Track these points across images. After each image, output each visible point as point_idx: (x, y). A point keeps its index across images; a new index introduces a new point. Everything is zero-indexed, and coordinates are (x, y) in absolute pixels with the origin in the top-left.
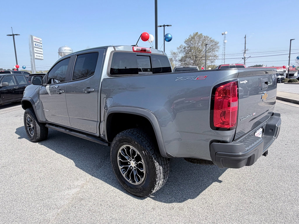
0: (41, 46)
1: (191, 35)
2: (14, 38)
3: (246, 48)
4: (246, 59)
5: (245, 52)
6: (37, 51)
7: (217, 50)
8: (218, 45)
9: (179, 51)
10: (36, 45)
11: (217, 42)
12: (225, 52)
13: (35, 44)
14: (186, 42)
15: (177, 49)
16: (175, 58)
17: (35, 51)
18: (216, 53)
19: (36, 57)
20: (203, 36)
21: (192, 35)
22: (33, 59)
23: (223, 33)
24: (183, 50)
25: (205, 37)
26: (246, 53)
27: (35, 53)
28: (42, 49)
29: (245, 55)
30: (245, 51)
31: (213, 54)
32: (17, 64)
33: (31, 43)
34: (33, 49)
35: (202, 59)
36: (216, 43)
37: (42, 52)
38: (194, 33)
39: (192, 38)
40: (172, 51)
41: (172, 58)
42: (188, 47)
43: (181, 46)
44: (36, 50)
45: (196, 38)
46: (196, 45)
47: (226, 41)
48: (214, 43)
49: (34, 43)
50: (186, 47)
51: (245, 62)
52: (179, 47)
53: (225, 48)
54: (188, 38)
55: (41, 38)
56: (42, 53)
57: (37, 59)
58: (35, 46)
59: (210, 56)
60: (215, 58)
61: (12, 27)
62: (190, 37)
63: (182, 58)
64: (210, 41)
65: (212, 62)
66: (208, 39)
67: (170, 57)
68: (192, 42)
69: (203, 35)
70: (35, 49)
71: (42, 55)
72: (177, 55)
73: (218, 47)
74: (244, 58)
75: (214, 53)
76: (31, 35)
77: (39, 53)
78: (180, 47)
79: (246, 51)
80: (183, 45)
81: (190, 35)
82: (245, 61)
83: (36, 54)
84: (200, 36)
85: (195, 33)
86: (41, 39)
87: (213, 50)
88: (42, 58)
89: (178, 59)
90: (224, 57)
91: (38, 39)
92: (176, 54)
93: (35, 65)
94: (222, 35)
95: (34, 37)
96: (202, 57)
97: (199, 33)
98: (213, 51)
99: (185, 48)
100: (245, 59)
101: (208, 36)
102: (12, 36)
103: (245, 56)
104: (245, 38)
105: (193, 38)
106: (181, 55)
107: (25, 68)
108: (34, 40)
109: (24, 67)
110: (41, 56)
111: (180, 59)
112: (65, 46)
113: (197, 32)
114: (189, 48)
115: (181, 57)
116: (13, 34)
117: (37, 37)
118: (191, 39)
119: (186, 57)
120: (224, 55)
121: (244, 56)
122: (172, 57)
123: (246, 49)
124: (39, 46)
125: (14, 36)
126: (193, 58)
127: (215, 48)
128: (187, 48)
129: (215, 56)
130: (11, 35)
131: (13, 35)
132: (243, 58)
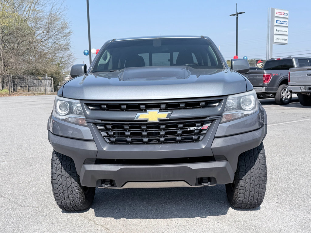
0: (285, 23)
2: (237, 18)
6: (279, 31)
10: (278, 22)
13: (277, 21)
17: (275, 32)
19: (275, 41)
27: (275, 34)
28: (287, 27)
32: (237, 55)
33: (270, 20)
34: (272, 29)
37: (286, 31)
44: (278, 30)
49: (276, 19)
55: (288, 11)
56: (287, 33)
57: (276, 43)
58: (275, 24)
61: (236, 4)
70: (276, 28)
71: (286, 37)
76: (271, 8)
77: (281, 34)
83: (275, 37)
86: (287, 12)
88: (286, 42)
91: (283, 12)
93: (273, 53)
95: (276, 11)
102: (235, 16)
108: (276, 15)
110: (284, 39)
116: (237, 13)
124: (283, 22)
125: (238, 16)
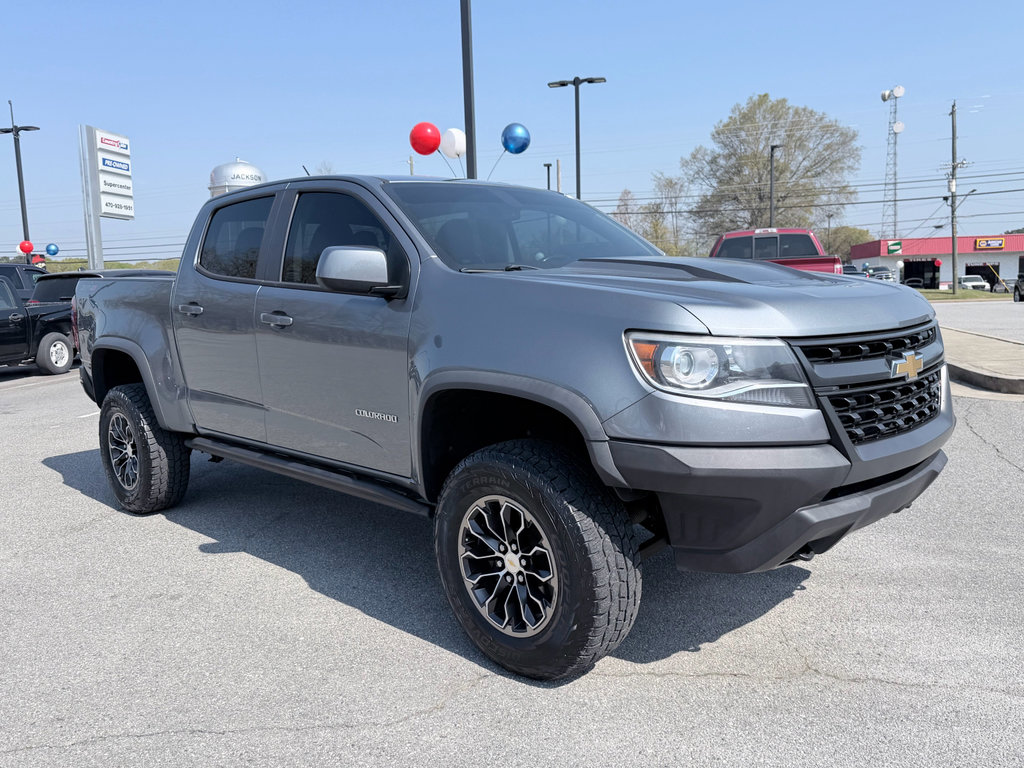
0: (123, 167)
1: (738, 105)
2: (17, 141)
3: (958, 155)
4: (957, 203)
5: (953, 175)
6: (111, 185)
7: (850, 164)
8: (855, 144)
9: (691, 172)
10: (107, 162)
11: (851, 134)
12: (895, 174)
13: (104, 160)
14: (717, 135)
15: (683, 165)
16: (671, 204)
17: (103, 188)
18: (848, 178)
19: (105, 209)
20: (791, 111)
21: (744, 105)
22: (96, 216)
23: (887, 93)
24: (708, 168)
25: (796, 112)
26: (957, 176)
27: (104, 192)
28: (129, 177)
29: (954, 183)
30: (954, 168)
31: (835, 182)
32: (26, 238)
33: (87, 157)
34: (95, 180)
35: (788, 202)
36: (847, 138)
37: (128, 188)
38: (751, 98)
39: (744, 117)
40: (662, 173)
41: (658, 206)
42: (728, 157)
43: (697, 151)
44: (108, 182)
45: (759, 116)
46: (761, 147)
47: (898, 127)
48: (836, 138)
49: (101, 156)
50: (719, 155)
51: (957, 213)
52: (688, 157)
53: (895, 154)
54: (726, 120)
55: (127, 137)
56: (130, 193)
57: (108, 215)
58: (101, 166)
59: (823, 191)
60: (843, 201)
61: (10, 102)
62: (736, 115)
63: (706, 200)
64: (820, 128)
65: (830, 216)
66: (813, 121)
67: (653, 201)
68: (743, 134)
69: (789, 103)
70: (103, 178)
71: (129, 203)
72: (680, 191)
73: (854, 154)
74: (951, 199)
75: (836, 177)
76: (87, 126)
77: (116, 193)
78: (694, 157)
79: (958, 170)
80: (706, 150)
81: (737, 108)
82: (953, 212)
83: (104, 199)
84: (778, 110)
85: (756, 98)
86: (125, 141)
87: (834, 164)
88: (131, 213)
89: (685, 208)
90: (892, 192)
91: (116, 138)
92: (678, 187)
94: (884, 99)
95: (99, 135)
96: (785, 197)
97: (773, 98)
98: (832, 170)
99: (714, 161)
100: (953, 202)
101: (810, 109)
102: (11, 136)
103: (953, 190)
104: (953, 113)
105: (747, 117)
106: (697, 191)
107: (55, 253)
108: (100, 145)
109: (53, 248)
110: (126, 207)
111: (694, 207)
112: (236, 163)
113: (763, 93)
114: (733, 161)
115: (697, 199)
116: (16, 127)
117: (111, 133)
118: (741, 123)
119: (721, 197)
120: (892, 187)
121: (949, 190)
122: (658, 201)
123: (958, 161)
124: (118, 165)
125: (17, 134)
126: (749, 202)
127: (844, 157)
128: (722, 162)
129: (843, 189)
130: (7, 131)
131: (16, 130)
132: (946, 199)
